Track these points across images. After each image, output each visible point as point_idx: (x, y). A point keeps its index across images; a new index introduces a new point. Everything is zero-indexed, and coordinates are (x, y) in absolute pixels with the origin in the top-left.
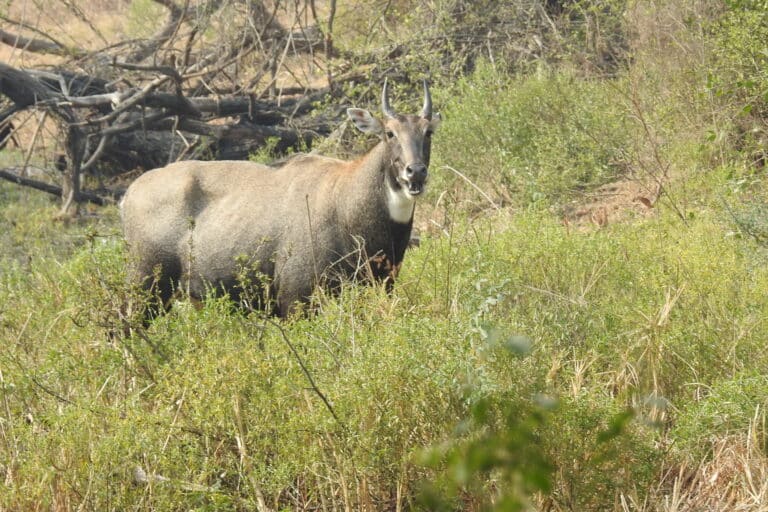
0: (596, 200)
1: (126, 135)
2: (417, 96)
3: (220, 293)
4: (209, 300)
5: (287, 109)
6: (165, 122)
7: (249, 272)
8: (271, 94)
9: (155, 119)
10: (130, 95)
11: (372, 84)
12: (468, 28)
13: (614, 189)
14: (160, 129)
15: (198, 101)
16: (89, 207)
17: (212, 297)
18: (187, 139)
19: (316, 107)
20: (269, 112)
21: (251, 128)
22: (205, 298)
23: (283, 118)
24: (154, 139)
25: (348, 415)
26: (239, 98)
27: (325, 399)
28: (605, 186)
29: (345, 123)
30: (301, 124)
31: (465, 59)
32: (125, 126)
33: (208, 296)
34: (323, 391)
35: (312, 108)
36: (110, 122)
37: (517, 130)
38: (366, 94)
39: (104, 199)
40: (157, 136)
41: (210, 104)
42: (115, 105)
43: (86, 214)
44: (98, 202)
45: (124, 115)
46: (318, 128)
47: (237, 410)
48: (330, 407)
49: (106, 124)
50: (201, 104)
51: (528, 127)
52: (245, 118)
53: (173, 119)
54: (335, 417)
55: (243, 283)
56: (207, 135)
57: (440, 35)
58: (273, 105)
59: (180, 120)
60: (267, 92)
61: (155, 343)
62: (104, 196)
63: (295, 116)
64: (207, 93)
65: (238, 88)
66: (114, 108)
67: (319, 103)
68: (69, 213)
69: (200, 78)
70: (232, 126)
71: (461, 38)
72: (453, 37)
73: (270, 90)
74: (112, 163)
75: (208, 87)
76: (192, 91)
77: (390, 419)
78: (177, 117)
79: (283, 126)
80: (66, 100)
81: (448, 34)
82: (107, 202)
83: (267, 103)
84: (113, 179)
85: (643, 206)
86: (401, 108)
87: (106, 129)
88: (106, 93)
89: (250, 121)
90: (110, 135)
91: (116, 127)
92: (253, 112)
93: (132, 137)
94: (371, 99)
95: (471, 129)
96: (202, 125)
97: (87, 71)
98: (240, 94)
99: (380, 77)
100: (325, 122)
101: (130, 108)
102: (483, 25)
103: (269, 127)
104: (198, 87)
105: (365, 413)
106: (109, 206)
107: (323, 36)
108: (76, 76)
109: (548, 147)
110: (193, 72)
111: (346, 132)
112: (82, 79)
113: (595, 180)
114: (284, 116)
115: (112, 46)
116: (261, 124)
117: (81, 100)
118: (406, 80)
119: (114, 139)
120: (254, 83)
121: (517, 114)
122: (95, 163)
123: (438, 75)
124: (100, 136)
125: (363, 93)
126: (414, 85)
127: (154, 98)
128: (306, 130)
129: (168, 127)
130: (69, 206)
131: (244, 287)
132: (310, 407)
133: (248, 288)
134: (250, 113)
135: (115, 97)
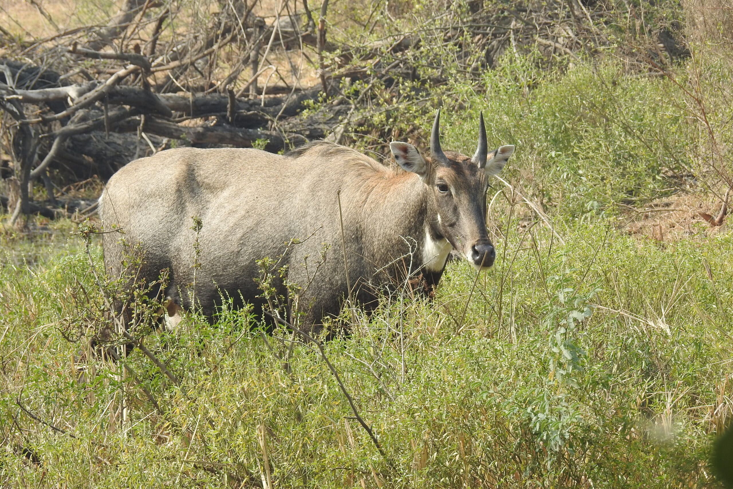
0: (647, 217)
1: (81, 138)
2: (428, 95)
3: (238, 304)
4: (225, 312)
5: (272, 109)
6: (129, 122)
7: (274, 280)
8: (252, 93)
9: (118, 118)
10: (90, 90)
11: (373, 81)
12: (488, 17)
13: (668, 205)
14: (122, 130)
15: (168, 99)
16: (39, 220)
17: (229, 308)
18: (153, 143)
19: (308, 107)
20: (251, 112)
21: (230, 131)
22: (220, 310)
23: (267, 121)
24: (115, 143)
25: (397, 450)
26: (216, 95)
27: (370, 431)
28: (657, 201)
29: (342, 126)
30: (287, 127)
31: (484, 52)
32: (83, 126)
33: (224, 307)
34: (367, 422)
35: (303, 108)
36: (64, 121)
37: (553, 133)
38: (365, 94)
39: (56, 211)
40: (118, 138)
41: (182, 102)
42: (72, 100)
43: (35, 229)
44: (50, 215)
45: (80, 113)
46: (308, 133)
47: (262, 444)
48: (375, 441)
49: (58, 124)
50: (171, 102)
51: (566, 130)
52: (222, 120)
53: (138, 118)
54: (382, 452)
55: (266, 293)
56: (178, 138)
57: (455, 25)
58: (255, 104)
59: (146, 120)
60: (247, 90)
61: (162, 363)
62: (55, 207)
63: (281, 118)
64: (177, 89)
65: (212, 85)
66: (70, 103)
67: (311, 102)
68: (16, 226)
69: (168, 72)
70: (207, 129)
71: (479, 28)
72: (471, 27)
73: (251, 87)
74: (63, 170)
75: (177, 84)
76: (159, 88)
77: (449, 456)
78: (142, 116)
79: (267, 129)
80: (14, 93)
81: (464, 23)
82: (59, 215)
83: (247, 102)
84: (64, 189)
85: (705, 223)
86: (408, 109)
87: (58, 129)
88: (59, 87)
89: (228, 122)
90: (65, 136)
91: (71, 127)
92: (232, 113)
93: (88, 141)
94: (372, 99)
95: (499, 131)
96: (172, 126)
97: (35, 62)
98: (215, 91)
99: (383, 72)
100: (316, 126)
101: (89, 105)
102: (506, 13)
103: (250, 130)
104: (166, 83)
105: (418, 448)
106: (62, 219)
107: (314, 25)
108: (24, 68)
109: (591, 154)
110: (160, 65)
111: (342, 136)
112: (31, 71)
113: (645, 194)
114: (268, 117)
115: (66, 34)
116: (241, 127)
117: (33, 93)
118: (414, 77)
119: (68, 143)
120: (232, 79)
121: (554, 114)
122: (43, 171)
123: (453, 71)
124: (52, 138)
125: (363, 92)
126: (424, 82)
127: (117, 93)
128: (294, 135)
129: (132, 127)
130: (16, 218)
131: (268, 298)
132: (351, 440)
133: (272, 298)
134: (228, 114)
135: (71, 91)
